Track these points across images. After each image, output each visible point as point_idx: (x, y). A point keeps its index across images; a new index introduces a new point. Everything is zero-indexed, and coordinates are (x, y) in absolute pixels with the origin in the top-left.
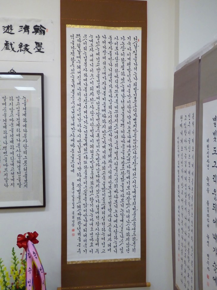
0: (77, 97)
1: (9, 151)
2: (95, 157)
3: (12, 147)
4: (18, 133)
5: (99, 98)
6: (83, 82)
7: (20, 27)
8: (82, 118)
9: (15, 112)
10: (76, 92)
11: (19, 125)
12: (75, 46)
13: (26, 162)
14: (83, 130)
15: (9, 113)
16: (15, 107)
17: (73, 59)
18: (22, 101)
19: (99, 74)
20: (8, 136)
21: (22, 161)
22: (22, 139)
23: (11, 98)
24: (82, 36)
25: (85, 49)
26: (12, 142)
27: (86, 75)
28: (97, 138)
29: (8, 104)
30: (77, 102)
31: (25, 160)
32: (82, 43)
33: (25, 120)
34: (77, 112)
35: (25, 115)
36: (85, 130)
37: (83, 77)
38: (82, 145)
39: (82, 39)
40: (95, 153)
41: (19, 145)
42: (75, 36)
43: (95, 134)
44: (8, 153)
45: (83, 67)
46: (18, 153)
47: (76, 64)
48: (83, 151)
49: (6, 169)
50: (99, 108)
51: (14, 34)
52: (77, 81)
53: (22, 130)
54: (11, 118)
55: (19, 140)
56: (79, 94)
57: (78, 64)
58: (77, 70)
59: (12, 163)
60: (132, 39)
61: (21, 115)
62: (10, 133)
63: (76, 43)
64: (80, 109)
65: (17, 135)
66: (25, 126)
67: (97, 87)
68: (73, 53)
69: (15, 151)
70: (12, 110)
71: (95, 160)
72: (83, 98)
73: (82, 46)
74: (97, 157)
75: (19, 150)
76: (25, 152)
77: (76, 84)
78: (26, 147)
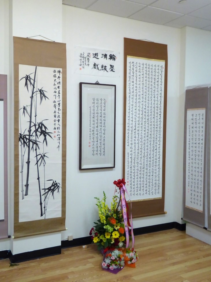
0: (131, 100)
1: (96, 132)
2: (140, 137)
3: (97, 130)
4: (100, 122)
5: (143, 101)
6: (135, 91)
7: (102, 54)
8: (134, 113)
9: (99, 108)
10: (131, 97)
11: (101, 116)
12: (131, 69)
13: (104, 140)
14: (134, 120)
15: (96, 109)
16: (99, 105)
17: (130, 77)
18: (103, 102)
19: (143, 87)
20: (95, 123)
21: (102, 139)
22: (103, 125)
23: (98, 100)
24: (135, 63)
25: (136, 71)
26: (97, 127)
27: (136, 87)
28: (141, 126)
29: (95, 103)
30: (131, 103)
31: (104, 138)
32: (135, 67)
33: (104, 114)
34: (131, 110)
35: (104, 110)
36: (135, 120)
37: (135, 88)
38: (133, 130)
39: (135, 65)
40: (140, 135)
41: (101, 129)
42: (131, 63)
43: (140, 123)
44: (95, 134)
45: (135, 82)
46: (100, 134)
47: (131, 80)
48: (133, 133)
49: (93, 144)
50: (143, 107)
51: (99, 59)
52: (132, 91)
53: (102, 120)
54: (97, 112)
55: (101, 126)
56: (133, 98)
57: (133, 80)
58: (132, 84)
59: (97, 140)
60: (160, 67)
61: (102, 110)
62: (96, 121)
63: (132, 67)
64: (133, 107)
65: (100, 123)
66: (104, 117)
67: (142, 95)
68: (130, 73)
69: (99, 133)
70: (98, 107)
71: (140, 139)
72: (135, 101)
73: (135, 69)
74: (141, 137)
75: (101, 132)
76: (104, 134)
77: (131, 92)
78: (105, 130)
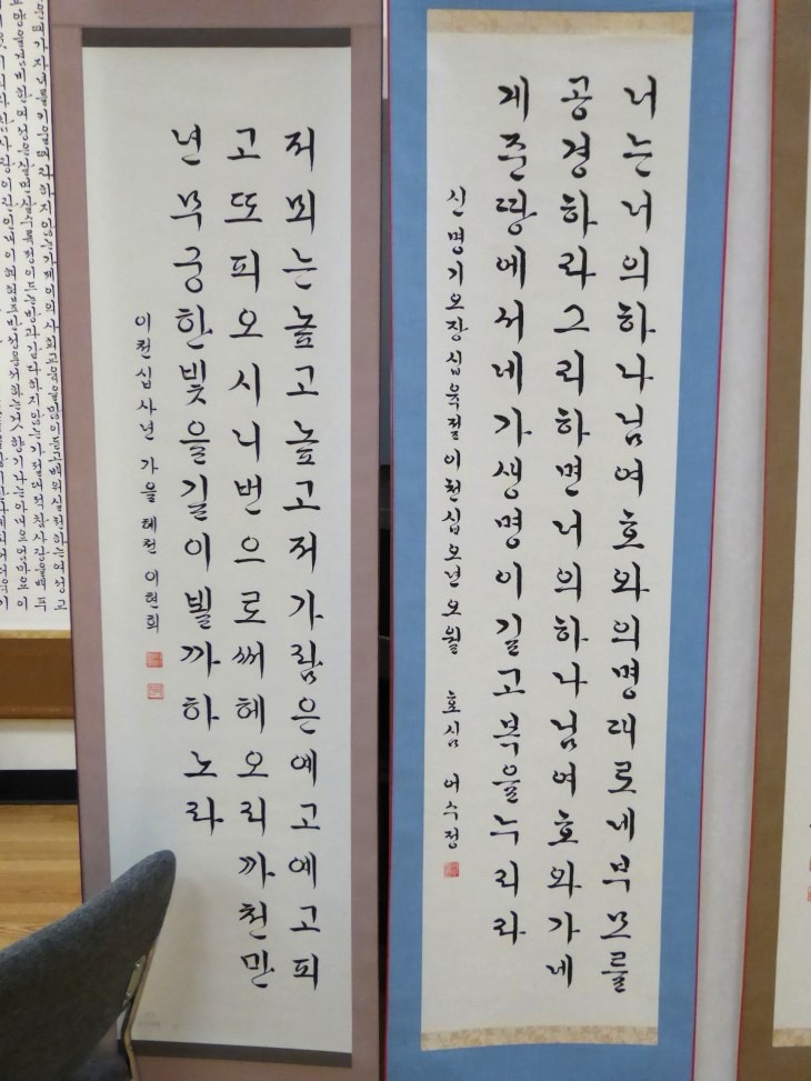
2: (23, 307)
5: (24, 113)
19: (21, 33)
28: (27, 246)
40: (21, 295)
43: (20, 233)
50: (26, 147)
67: (18, 76)
71: (22, 317)
74: (28, 307)
